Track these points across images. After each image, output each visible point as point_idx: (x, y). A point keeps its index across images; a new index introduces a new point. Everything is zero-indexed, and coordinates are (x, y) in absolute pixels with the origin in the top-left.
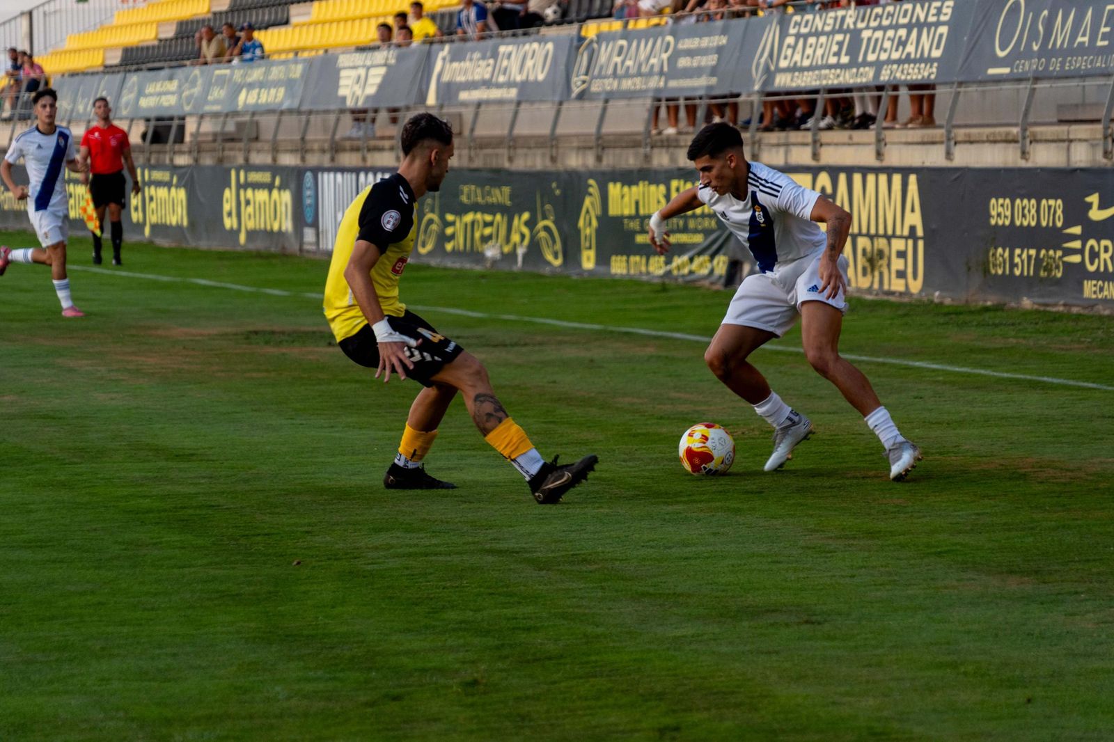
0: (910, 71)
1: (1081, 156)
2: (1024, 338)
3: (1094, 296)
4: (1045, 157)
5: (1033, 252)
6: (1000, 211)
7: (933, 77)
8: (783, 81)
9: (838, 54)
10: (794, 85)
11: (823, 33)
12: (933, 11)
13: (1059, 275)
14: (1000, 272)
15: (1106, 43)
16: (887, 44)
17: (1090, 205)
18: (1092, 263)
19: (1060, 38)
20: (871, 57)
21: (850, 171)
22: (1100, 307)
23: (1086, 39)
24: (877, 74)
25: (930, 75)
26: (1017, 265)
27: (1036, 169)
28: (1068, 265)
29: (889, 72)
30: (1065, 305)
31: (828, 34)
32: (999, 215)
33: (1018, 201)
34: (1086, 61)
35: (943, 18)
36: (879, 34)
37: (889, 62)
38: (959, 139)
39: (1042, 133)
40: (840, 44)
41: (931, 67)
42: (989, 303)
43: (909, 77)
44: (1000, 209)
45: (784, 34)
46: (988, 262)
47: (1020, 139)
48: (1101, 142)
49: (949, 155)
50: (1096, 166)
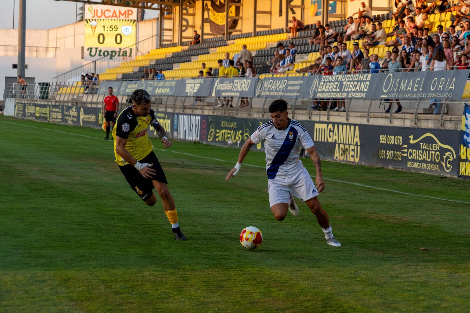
0: (358, 95)
1: (408, 124)
2: (388, 178)
3: (410, 167)
4: (397, 123)
5: (392, 152)
6: (383, 139)
7: (364, 97)
8: (319, 95)
9: (336, 88)
10: (322, 97)
11: (332, 82)
12: (365, 77)
13: (400, 159)
14: (382, 157)
15: (416, 90)
16: (351, 86)
17: (410, 139)
18: (410, 156)
19: (403, 88)
20: (346, 90)
21: (338, 124)
22: (412, 170)
23: (410, 88)
24: (348, 95)
25: (363, 96)
26: (387, 156)
27: (394, 127)
28: (403, 156)
29: (351, 95)
30: (402, 169)
31: (333, 82)
32: (383, 140)
33: (389, 136)
34: (410, 95)
35: (368, 79)
36: (348, 83)
37: (351, 91)
38: (372, 116)
39: (396, 116)
40: (337, 85)
41: (364, 94)
42: (379, 167)
43: (357, 97)
44: (383, 138)
45: (320, 81)
46: (379, 154)
47: (390, 117)
48: (414, 120)
49: (368, 121)
50: (413, 127)
